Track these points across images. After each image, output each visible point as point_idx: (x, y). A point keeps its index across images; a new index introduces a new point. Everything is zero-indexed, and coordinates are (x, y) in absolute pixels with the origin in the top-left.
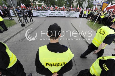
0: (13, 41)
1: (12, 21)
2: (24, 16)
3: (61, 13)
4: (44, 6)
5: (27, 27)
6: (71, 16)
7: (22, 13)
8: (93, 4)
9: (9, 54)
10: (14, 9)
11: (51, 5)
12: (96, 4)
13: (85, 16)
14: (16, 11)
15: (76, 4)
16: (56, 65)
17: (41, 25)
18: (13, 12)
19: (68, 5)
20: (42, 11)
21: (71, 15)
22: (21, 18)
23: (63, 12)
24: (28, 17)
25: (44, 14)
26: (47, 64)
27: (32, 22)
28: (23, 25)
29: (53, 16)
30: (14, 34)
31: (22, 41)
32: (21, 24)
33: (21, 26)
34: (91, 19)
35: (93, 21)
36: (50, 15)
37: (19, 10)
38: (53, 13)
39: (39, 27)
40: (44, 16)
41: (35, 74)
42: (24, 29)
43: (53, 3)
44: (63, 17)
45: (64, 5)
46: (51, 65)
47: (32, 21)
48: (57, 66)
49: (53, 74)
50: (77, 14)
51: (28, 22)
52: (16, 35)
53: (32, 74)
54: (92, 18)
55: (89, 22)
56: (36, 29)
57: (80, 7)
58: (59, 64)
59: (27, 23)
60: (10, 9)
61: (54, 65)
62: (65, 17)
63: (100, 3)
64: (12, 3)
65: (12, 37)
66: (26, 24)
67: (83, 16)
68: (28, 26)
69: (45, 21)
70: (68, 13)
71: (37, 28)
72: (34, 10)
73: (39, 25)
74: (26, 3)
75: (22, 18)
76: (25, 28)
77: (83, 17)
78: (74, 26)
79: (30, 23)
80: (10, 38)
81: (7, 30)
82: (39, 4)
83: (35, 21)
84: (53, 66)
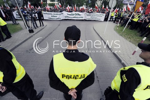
0: (19, 51)
1: (17, 25)
2: (33, 19)
3: (80, 15)
4: (58, 6)
5: (36, 33)
6: (93, 20)
7: (29, 15)
8: (123, 2)
9: (15, 65)
10: (19, 10)
11: (67, 4)
12: (127, 2)
13: (113, 19)
14: (22, 12)
15: (101, 3)
16: (74, 78)
17: (54, 30)
18: (18, 14)
19: (90, 4)
20: (55, 12)
21: (94, 18)
22: (28, 22)
23: (83, 14)
24: (38, 20)
25: (58, 16)
26: (63, 76)
27: (42, 27)
28: (31, 31)
29: (70, 20)
30: (20, 42)
31: (30, 51)
32: (28, 29)
33: (29, 33)
34: (120, 23)
35: (123, 26)
36: (66, 18)
37: (26, 12)
38: (70, 15)
39: (51, 33)
40: (58, 19)
41: (47, 92)
42: (32, 36)
43: (70, 2)
44: (83, 20)
45: (85, 4)
46: (68, 77)
47: (43, 25)
48: (76, 79)
49: (70, 91)
50: (102, 17)
51: (38, 27)
52: (23, 44)
53: (44, 92)
54: (122, 22)
55: (118, 27)
56: (47, 36)
57: (105, 7)
58: (78, 76)
59: (36, 29)
60: (14, 10)
61: (72, 77)
62: (85, 20)
63: (133, 2)
64: (16, 2)
65: (18, 46)
66: (34, 30)
67: (109, 19)
68: (38, 32)
69: (59, 25)
70: (90, 15)
71: (49, 35)
72: (44, 11)
73: (52, 31)
74: (34, 2)
75: (30, 22)
76: (34, 35)
77: (109, 21)
78: (97, 33)
79: (40, 28)
80: (15, 47)
81: (11, 38)
82: (51, 2)
83: (46, 26)
84: (70, 79)
